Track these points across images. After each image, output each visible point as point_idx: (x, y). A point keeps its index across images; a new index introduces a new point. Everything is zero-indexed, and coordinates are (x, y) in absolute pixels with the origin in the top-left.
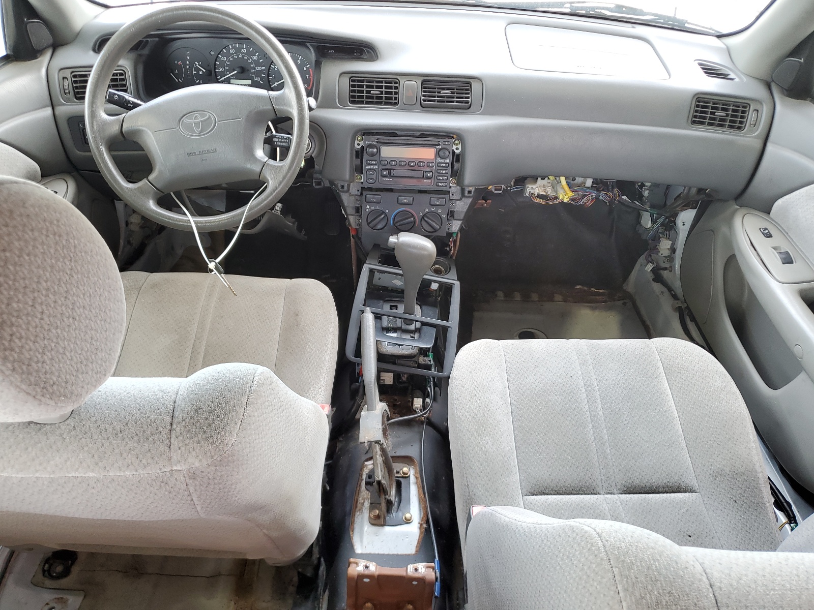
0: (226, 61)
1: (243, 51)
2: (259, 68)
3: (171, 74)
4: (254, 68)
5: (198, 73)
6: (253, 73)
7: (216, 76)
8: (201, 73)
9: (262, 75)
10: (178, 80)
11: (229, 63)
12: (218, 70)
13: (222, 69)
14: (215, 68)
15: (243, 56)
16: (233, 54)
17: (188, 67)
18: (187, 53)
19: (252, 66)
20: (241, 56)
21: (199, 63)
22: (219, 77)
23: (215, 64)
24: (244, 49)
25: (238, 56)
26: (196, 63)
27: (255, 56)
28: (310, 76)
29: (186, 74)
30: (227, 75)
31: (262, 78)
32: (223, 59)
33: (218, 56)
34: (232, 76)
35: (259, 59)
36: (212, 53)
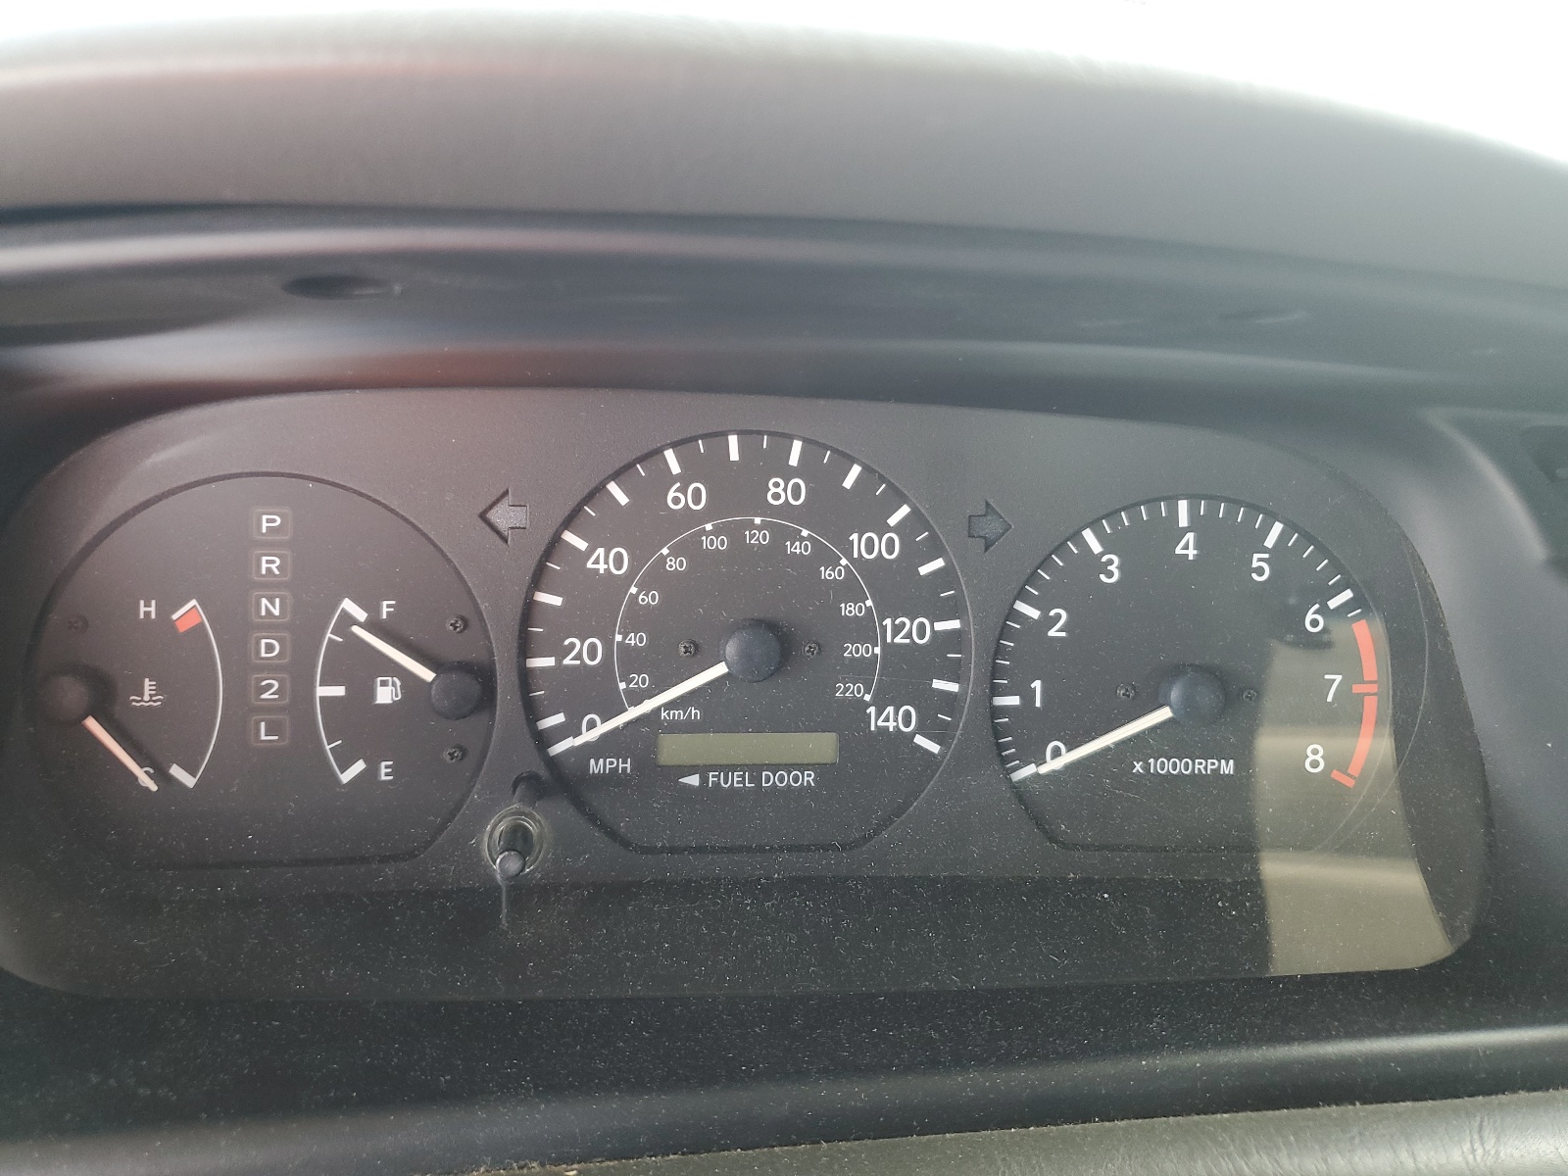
0: (627, 580)
1: (778, 492)
2: (911, 631)
3: (92, 724)
4: (865, 630)
5: (362, 692)
6: (861, 670)
7: (532, 711)
8: (386, 694)
9: (938, 684)
10: (161, 775)
11: (650, 599)
12: (549, 662)
13: (583, 651)
14: (525, 647)
15: (781, 535)
16: (689, 517)
17: (269, 648)
18: (268, 521)
19: (849, 610)
20: (759, 538)
21: (370, 605)
22: (558, 719)
23: (529, 611)
24: (788, 474)
25: (735, 533)
26: (348, 605)
27: (884, 528)
28: (1354, 674)
29: (243, 706)
30: (636, 698)
31: (934, 713)
32: (601, 562)
33: (556, 540)
34: (670, 705)
35: (915, 555)
36: (505, 516)
